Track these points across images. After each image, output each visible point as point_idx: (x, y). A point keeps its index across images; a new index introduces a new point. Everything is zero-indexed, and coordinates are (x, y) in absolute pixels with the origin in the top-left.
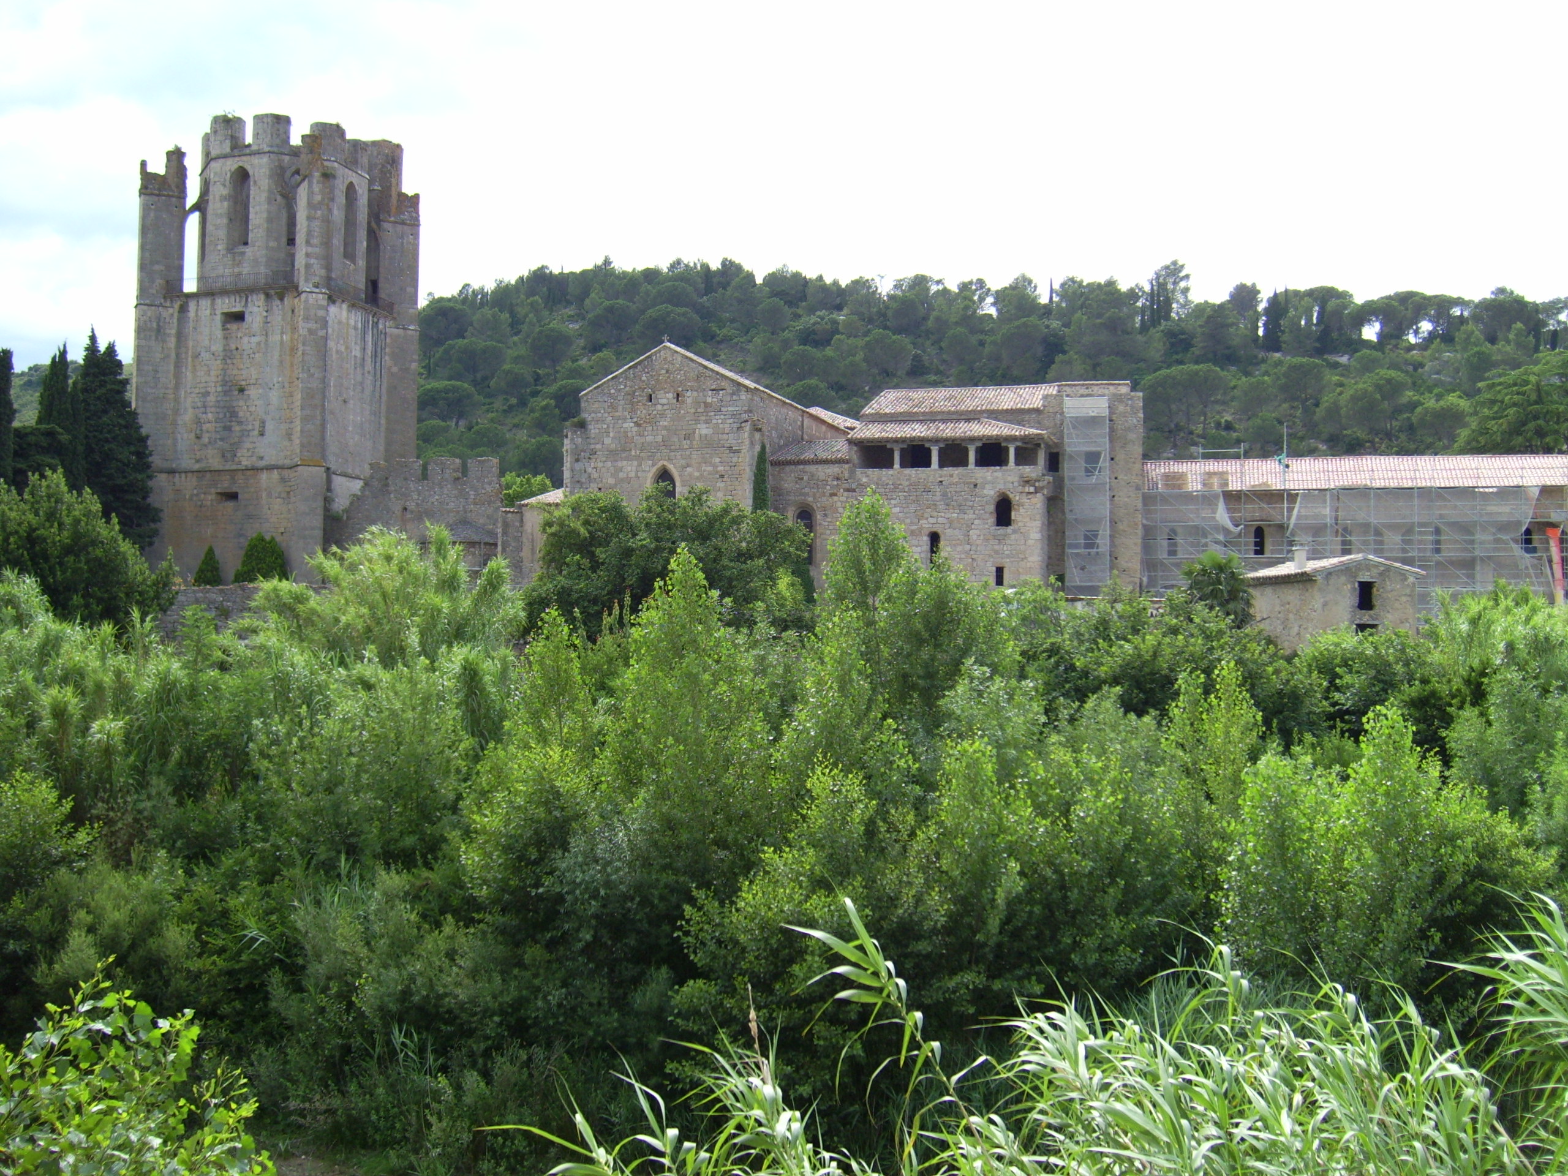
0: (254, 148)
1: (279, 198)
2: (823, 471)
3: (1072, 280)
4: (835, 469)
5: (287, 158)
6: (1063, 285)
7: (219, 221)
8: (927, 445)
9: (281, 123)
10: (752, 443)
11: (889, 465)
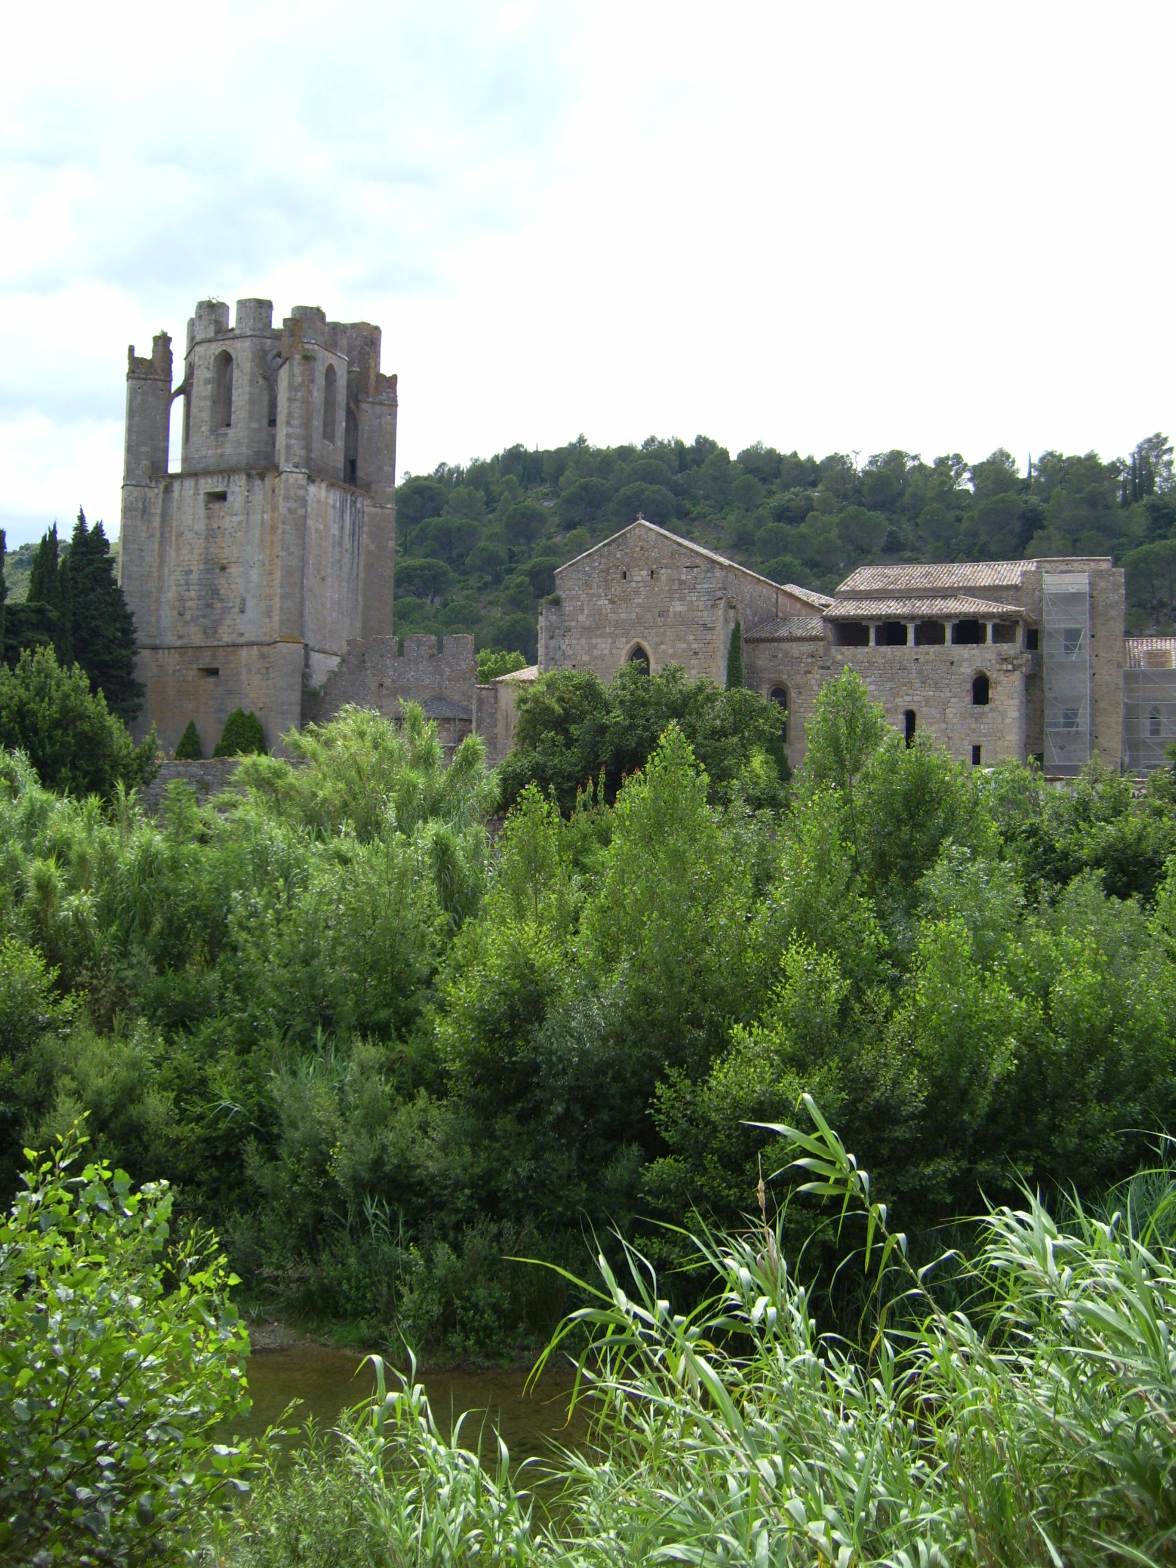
0: (237, 332)
1: (261, 381)
2: (796, 649)
3: (1051, 454)
4: (806, 647)
5: (269, 341)
6: (1042, 460)
7: (202, 404)
8: (903, 622)
9: (264, 307)
10: (726, 621)
11: (865, 642)
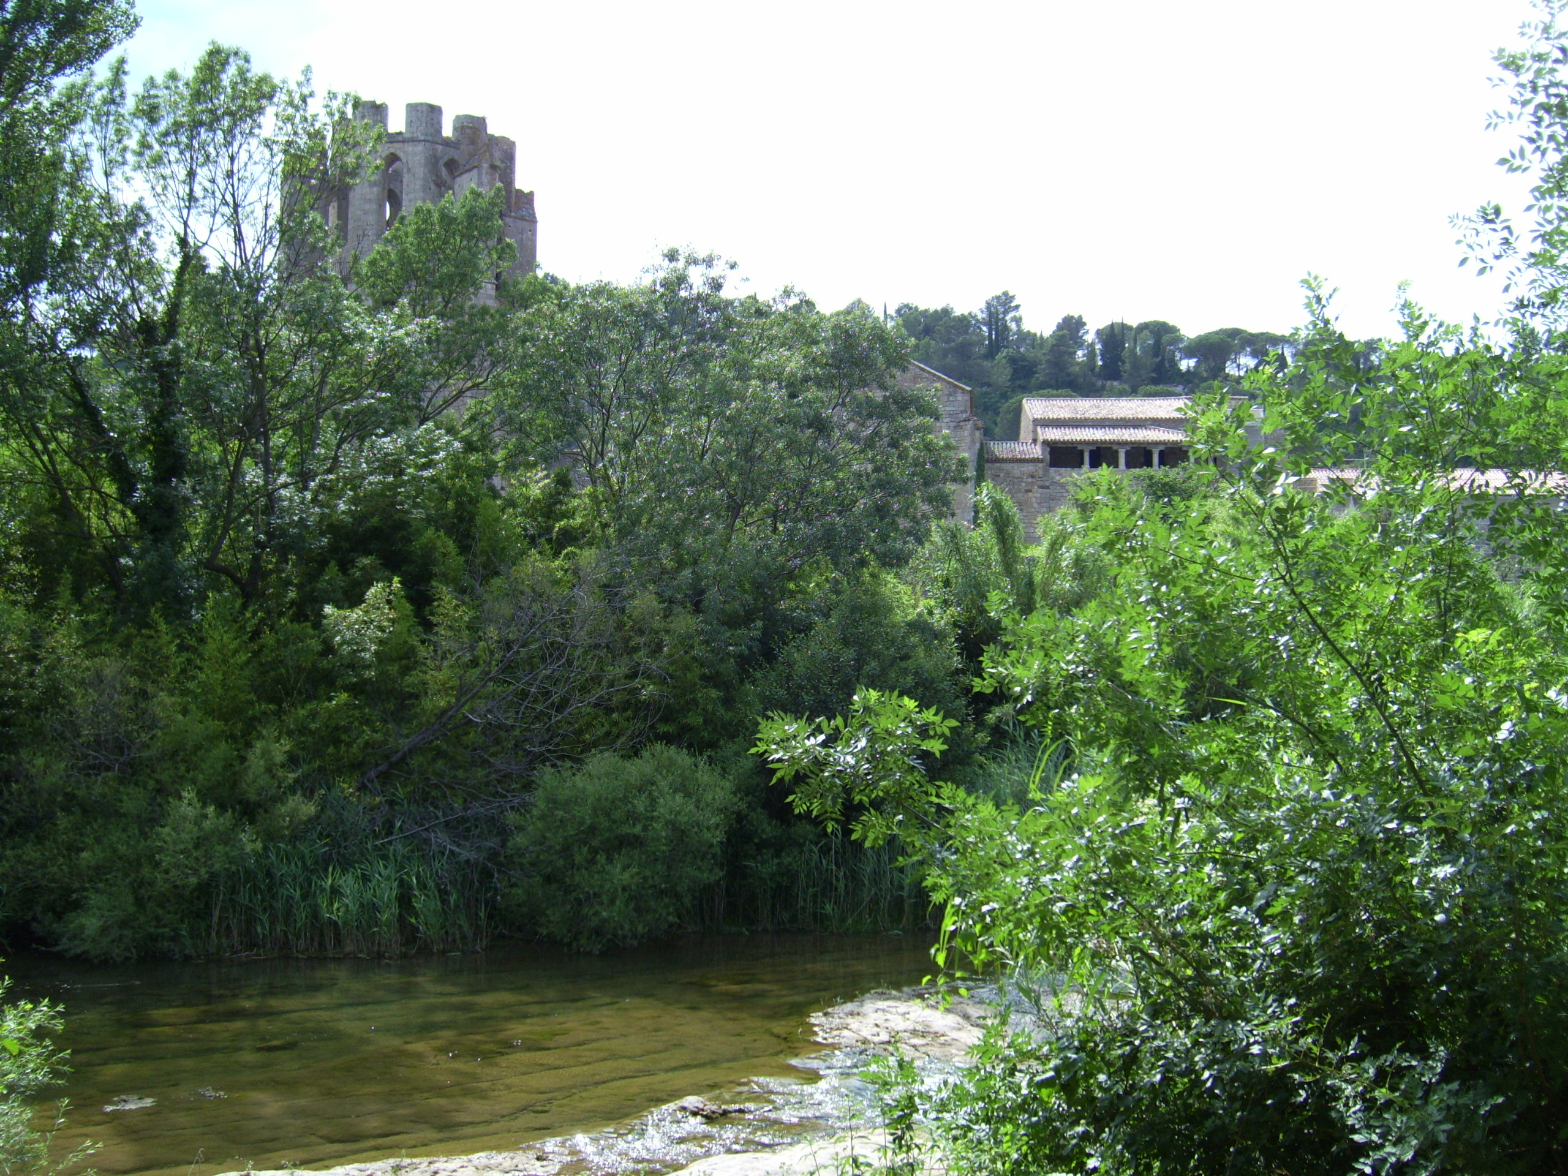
0: (408, 135)
1: (433, 187)
2: (1017, 470)
3: (907, 306)
4: (1029, 468)
5: (440, 148)
6: (898, 311)
7: (368, 206)
8: (1115, 447)
10: (973, 442)
11: (1079, 464)
